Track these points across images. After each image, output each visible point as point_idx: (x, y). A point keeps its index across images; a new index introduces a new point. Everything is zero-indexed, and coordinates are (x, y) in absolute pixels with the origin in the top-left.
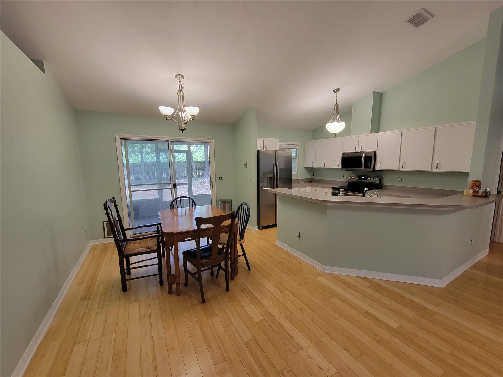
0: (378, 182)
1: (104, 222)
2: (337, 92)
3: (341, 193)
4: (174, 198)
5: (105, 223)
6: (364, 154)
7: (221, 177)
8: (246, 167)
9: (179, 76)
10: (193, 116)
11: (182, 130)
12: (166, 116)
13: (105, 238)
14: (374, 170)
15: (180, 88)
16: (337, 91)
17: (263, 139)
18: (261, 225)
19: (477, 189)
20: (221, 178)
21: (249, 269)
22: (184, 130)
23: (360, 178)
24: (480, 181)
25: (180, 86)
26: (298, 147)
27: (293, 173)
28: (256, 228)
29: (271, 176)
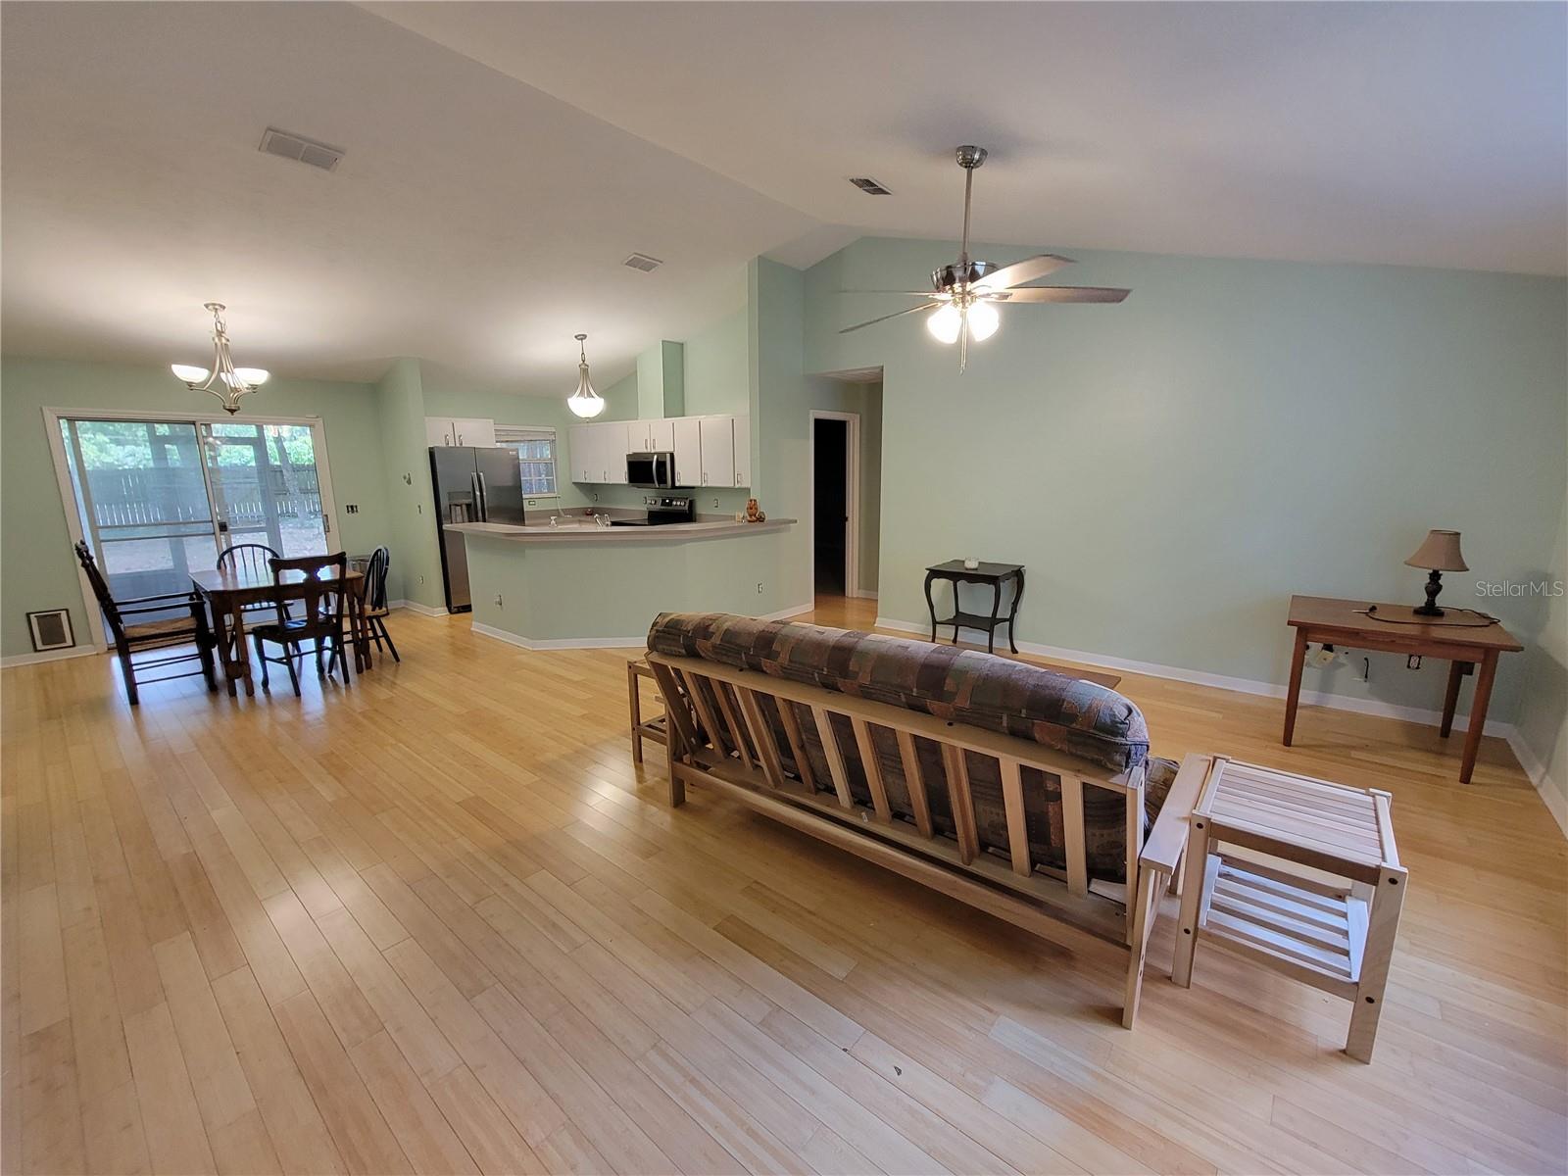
0: (686, 508)
1: (28, 615)
2: (582, 339)
3: (553, 522)
4: (225, 548)
5: (32, 616)
6: (655, 457)
7: (352, 507)
8: (409, 482)
9: (217, 307)
10: (254, 387)
11: (232, 411)
12: (190, 384)
13: (36, 650)
14: (674, 486)
15: (219, 328)
16: (582, 337)
17: (453, 420)
18: (454, 604)
19: (753, 511)
20: (352, 509)
21: (398, 660)
22: (235, 410)
23: (663, 503)
24: (755, 501)
25: (219, 325)
26: (553, 437)
27: (524, 496)
28: (443, 611)
29: (470, 501)
